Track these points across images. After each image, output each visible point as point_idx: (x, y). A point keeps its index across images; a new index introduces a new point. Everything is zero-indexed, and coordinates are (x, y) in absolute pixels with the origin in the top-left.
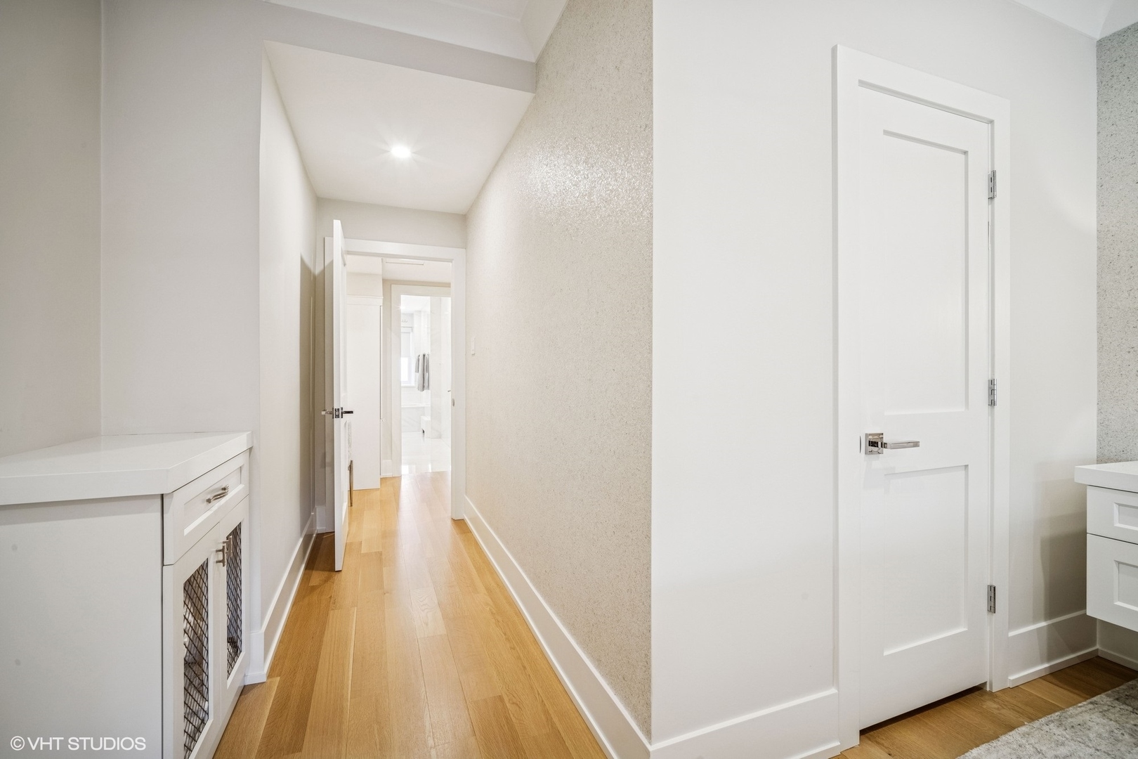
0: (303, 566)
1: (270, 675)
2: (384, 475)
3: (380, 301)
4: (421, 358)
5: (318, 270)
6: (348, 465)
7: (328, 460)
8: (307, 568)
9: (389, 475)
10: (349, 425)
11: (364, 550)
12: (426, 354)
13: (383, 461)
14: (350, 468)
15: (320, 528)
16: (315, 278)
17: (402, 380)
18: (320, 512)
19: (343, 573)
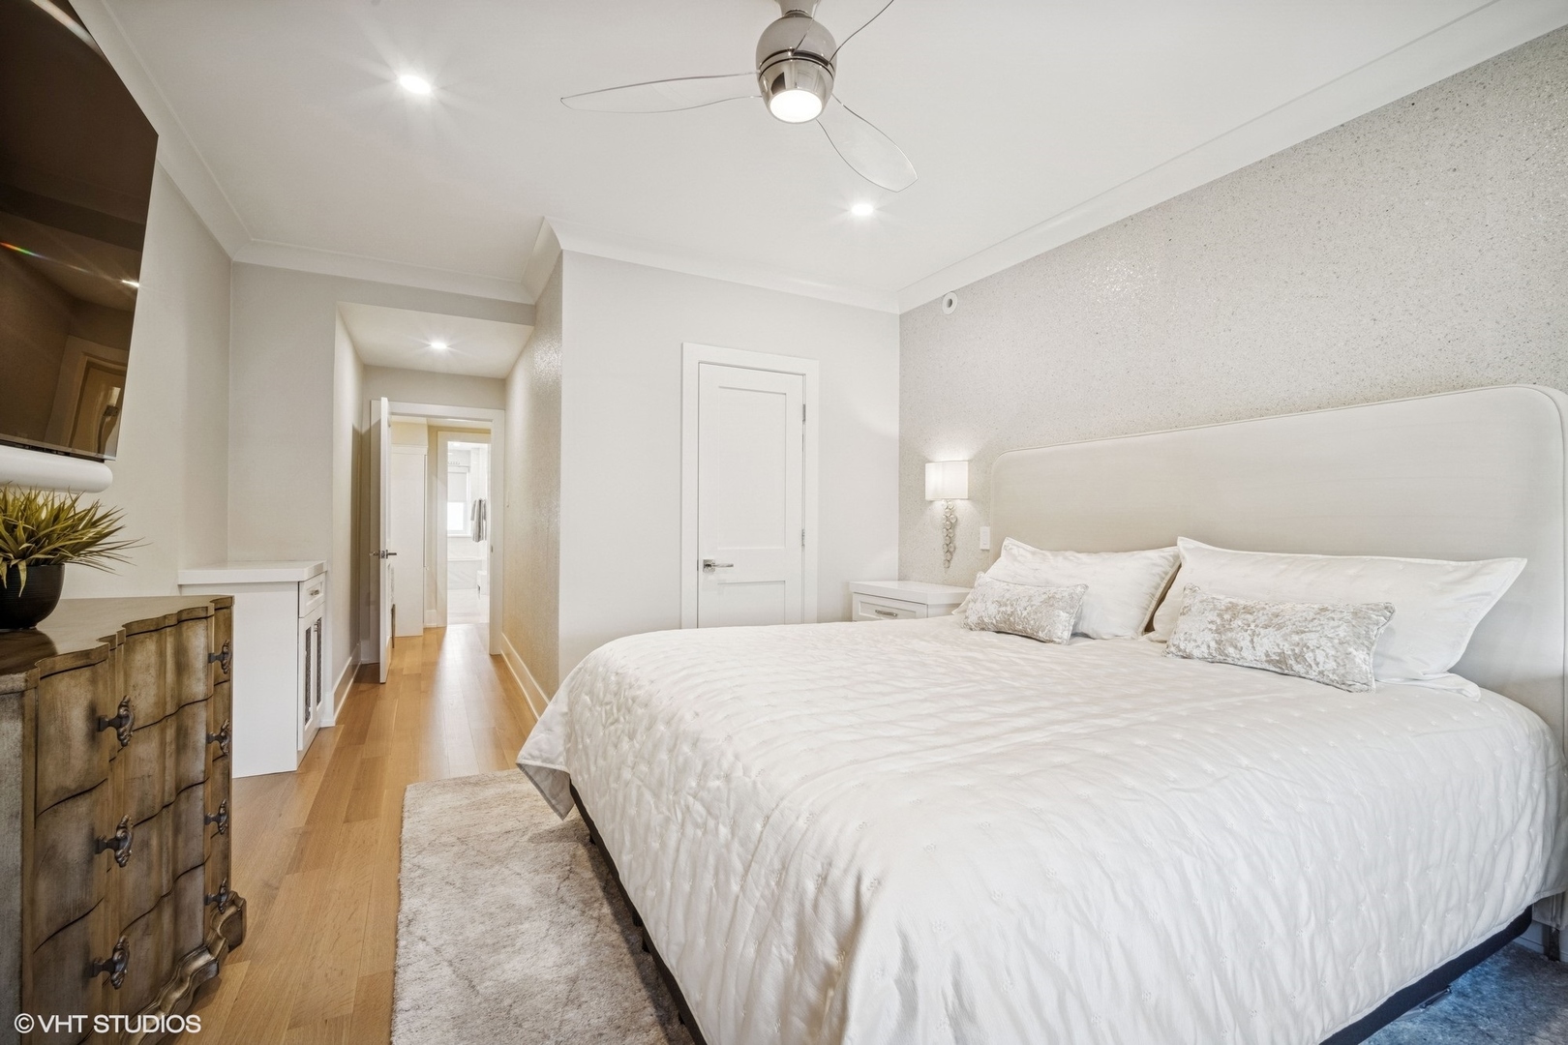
0: (352, 680)
1: (338, 722)
2: (428, 625)
3: (424, 450)
4: (477, 504)
5: (364, 429)
6: (390, 609)
7: (372, 598)
8: (355, 682)
9: (434, 625)
10: (392, 570)
11: (405, 672)
12: (483, 498)
13: (427, 611)
14: (393, 611)
15: (364, 659)
16: (361, 436)
17: (448, 529)
18: (364, 645)
19: (387, 684)
